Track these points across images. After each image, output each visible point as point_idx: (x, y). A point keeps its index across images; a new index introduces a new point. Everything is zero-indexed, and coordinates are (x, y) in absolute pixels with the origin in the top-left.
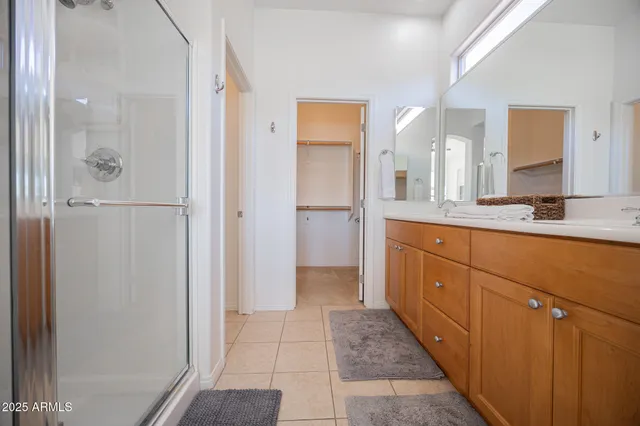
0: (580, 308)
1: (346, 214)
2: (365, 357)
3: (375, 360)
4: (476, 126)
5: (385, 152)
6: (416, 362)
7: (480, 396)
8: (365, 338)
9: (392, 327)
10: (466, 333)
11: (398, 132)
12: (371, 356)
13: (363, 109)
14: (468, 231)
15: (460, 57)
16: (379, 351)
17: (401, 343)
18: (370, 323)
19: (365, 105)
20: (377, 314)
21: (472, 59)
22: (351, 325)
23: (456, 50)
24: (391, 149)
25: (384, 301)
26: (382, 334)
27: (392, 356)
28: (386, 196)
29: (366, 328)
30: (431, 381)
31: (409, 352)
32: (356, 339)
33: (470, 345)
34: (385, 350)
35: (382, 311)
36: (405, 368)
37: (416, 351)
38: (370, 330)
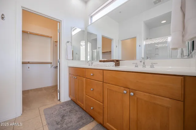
0: (137, 91)
1: (49, 65)
2: (65, 126)
3: (69, 125)
4: (92, 40)
5: (68, 42)
6: (84, 118)
7: (108, 124)
8: (63, 116)
9: (73, 107)
10: (102, 104)
11: (73, 35)
12: (66, 124)
13: (58, 23)
14: (102, 71)
15: (91, 17)
16: (69, 120)
17: (77, 113)
18: (64, 108)
19: (60, 22)
20: (67, 103)
21: (95, 19)
22: (56, 112)
23: (91, 14)
24: (70, 41)
25: (69, 97)
26: (70, 112)
27: (75, 119)
28: (69, 58)
29: (63, 111)
30: (90, 124)
31: (81, 115)
32: (59, 119)
33: (103, 108)
34: (72, 118)
35: (68, 101)
36: (80, 123)
37: (83, 114)
38: (65, 112)
